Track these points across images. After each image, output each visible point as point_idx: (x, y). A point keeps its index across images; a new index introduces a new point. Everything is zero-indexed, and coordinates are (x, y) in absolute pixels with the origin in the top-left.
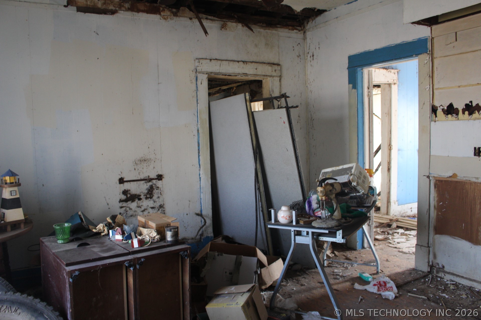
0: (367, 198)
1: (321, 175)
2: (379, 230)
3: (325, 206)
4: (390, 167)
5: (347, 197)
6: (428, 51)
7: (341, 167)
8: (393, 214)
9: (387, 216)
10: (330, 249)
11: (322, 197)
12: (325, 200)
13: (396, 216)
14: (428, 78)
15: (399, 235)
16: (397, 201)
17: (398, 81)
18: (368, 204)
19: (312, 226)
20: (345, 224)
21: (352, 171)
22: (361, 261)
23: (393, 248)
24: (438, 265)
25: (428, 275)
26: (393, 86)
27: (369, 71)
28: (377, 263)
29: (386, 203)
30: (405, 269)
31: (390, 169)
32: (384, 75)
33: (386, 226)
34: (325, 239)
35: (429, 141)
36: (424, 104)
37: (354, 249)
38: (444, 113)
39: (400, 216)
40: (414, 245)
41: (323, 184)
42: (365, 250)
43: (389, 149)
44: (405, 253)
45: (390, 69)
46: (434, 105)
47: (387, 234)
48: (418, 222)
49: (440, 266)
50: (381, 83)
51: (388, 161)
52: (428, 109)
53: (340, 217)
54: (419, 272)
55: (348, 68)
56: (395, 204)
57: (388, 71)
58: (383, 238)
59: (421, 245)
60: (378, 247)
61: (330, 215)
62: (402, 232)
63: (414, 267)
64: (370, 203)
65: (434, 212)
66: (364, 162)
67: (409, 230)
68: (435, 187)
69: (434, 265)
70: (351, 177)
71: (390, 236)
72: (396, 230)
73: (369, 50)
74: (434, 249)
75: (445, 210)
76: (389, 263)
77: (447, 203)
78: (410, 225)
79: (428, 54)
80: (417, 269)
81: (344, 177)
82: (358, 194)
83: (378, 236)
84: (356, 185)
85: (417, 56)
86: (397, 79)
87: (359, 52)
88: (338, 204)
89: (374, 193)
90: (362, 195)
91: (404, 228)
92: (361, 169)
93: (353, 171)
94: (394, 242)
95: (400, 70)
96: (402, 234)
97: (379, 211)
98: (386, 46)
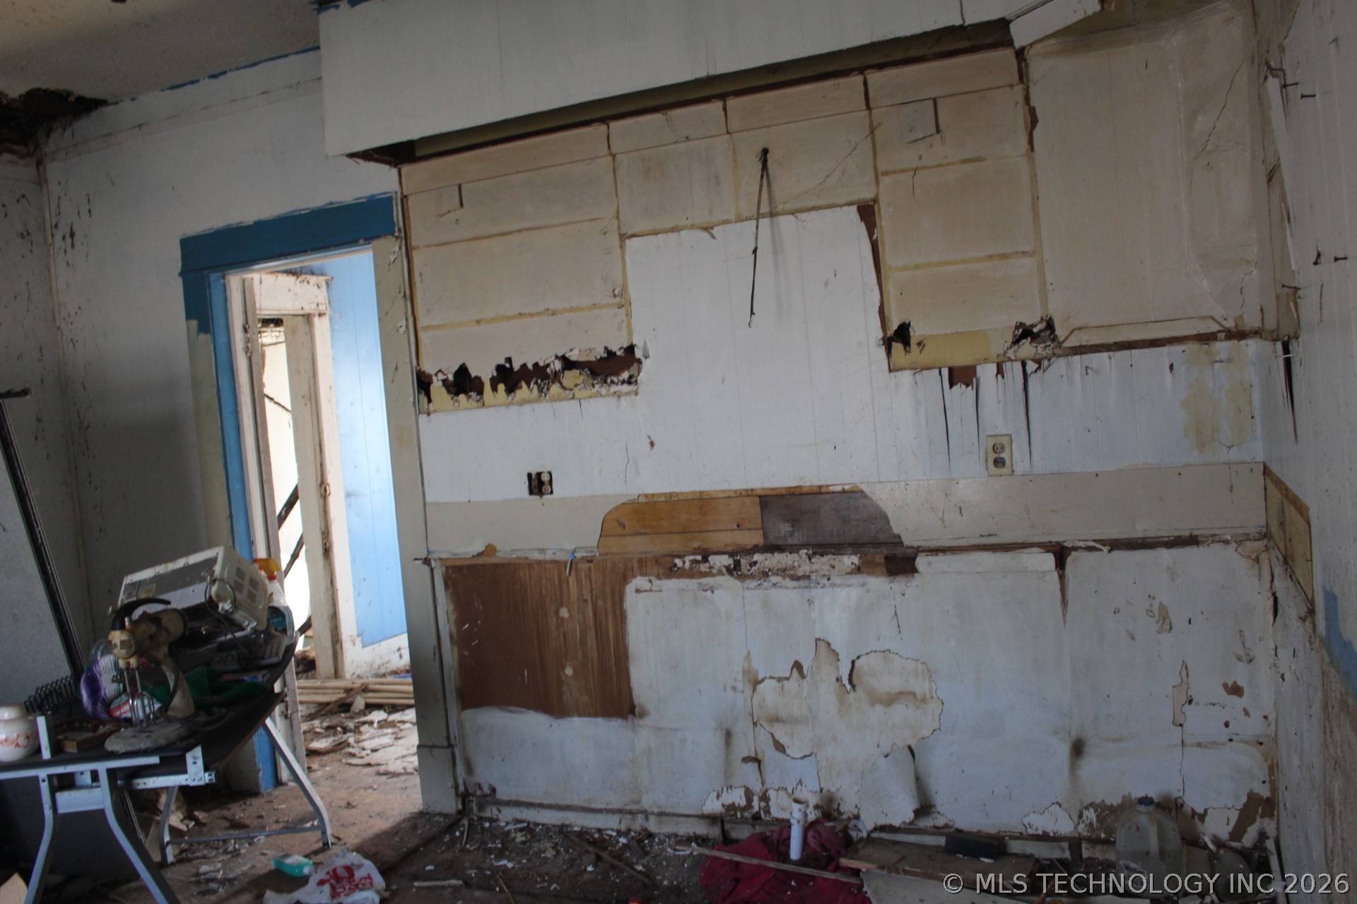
0: (267, 641)
1: (124, 592)
2: (319, 726)
3: (142, 684)
4: (328, 545)
5: (209, 647)
6: (396, 229)
7: (180, 563)
8: (352, 673)
9: (336, 680)
10: (178, 808)
11: (128, 660)
12: (138, 668)
13: (362, 678)
14: (400, 301)
15: (375, 729)
16: (358, 635)
17: (330, 307)
18: (270, 657)
19: (107, 751)
20: (208, 729)
21: (214, 571)
22: (277, 822)
23: (360, 767)
24: (480, 788)
25: (458, 821)
26: (316, 320)
27: (244, 282)
28: (322, 820)
29: (329, 644)
30: (399, 818)
31: (329, 551)
32: (289, 290)
33: (336, 709)
34: (154, 782)
35: (418, 465)
36: (396, 368)
37: (253, 793)
38: (449, 391)
39: (372, 677)
40: (415, 750)
41: (126, 619)
42: (285, 787)
43: (321, 496)
44: (395, 775)
45: (305, 274)
46: (422, 370)
47: (340, 732)
48: (415, 684)
49: (486, 789)
50: (282, 312)
51: (321, 528)
52: (408, 383)
53: (192, 710)
54: (435, 819)
55: (183, 274)
56: (354, 644)
57: (300, 279)
58: (331, 744)
59: (431, 744)
60: (319, 773)
61: (160, 709)
62: (381, 719)
63: (421, 808)
64: (277, 655)
65: (452, 652)
66: (252, 538)
67: (401, 708)
68: (447, 586)
69: (470, 791)
70: (214, 589)
71: (349, 737)
72: (365, 715)
73: (241, 223)
74: (464, 748)
75: (477, 641)
76: (354, 811)
77: (479, 622)
78: (400, 695)
79: (397, 238)
80: (430, 810)
81: (193, 591)
82: (238, 634)
83: (318, 741)
84: (231, 610)
85: (370, 243)
86: (327, 302)
87: (212, 229)
88: (181, 674)
89: (285, 625)
90: (251, 634)
91: (386, 708)
92: (240, 561)
93: (217, 569)
94: (361, 750)
95: (332, 278)
96: (383, 724)
97: (313, 672)
98: (285, 214)
